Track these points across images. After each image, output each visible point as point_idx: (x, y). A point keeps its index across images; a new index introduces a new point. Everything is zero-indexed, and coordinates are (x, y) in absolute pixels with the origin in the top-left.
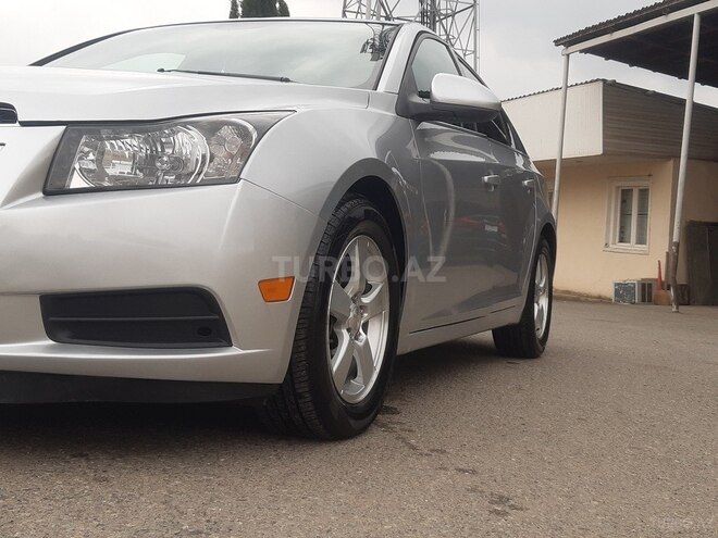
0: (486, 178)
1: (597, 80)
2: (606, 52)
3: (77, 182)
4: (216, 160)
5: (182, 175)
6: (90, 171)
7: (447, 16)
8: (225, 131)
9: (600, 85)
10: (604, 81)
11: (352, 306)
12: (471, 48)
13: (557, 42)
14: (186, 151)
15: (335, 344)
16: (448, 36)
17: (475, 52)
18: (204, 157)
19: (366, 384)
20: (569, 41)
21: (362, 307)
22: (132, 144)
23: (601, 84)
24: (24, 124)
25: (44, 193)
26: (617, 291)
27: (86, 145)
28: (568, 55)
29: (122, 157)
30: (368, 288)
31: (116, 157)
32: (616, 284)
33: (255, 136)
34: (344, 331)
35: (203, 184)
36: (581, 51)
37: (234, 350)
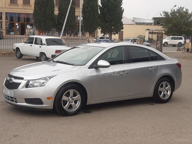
11: (70, 99)
24: (24, 80)
25: (26, 88)
34: (68, 102)
37: (44, 105)
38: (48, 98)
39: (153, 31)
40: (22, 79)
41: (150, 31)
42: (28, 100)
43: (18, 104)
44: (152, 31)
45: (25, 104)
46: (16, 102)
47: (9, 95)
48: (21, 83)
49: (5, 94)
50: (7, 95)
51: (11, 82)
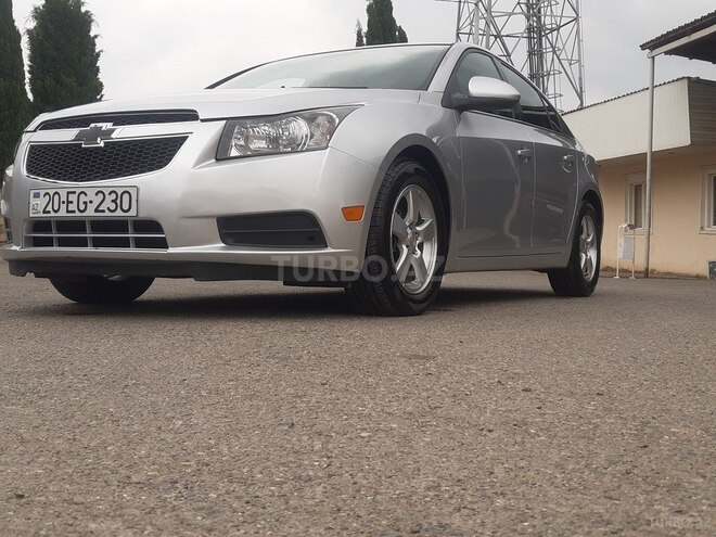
0: (519, 152)
1: (683, 78)
2: (690, 51)
3: (234, 153)
4: (315, 137)
5: (294, 146)
6: (242, 146)
7: (552, 30)
8: (320, 120)
9: (685, 83)
10: (689, 78)
11: (409, 231)
12: (576, 57)
13: (643, 47)
14: (297, 132)
15: (397, 255)
16: (554, 48)
17: (579, 61)
18: (307, 136)
19: (423, 283)
20: (652, 45)
21: (416, 234)
22: (265, 129)
23: (686, 81)
24: (202, 121)
25: (217, 160)
26: (711, 270)
27: (238, 133)
28: (653, 58)
29: (260, 138)
30: (420, 222)
31: (256, 138)
32: (710, 263)
33: (337, 121)
34: (404, 247)
35: (307, 150)
36: (666, 53)
37: (329, 250)
38: (349, 213)
40: (189, 115)
42: (236, 227)
43: (171, 251)
45: (215, 248)
46: (163, 244)
47: (96, 210)
48: (185, 138)
49: (52, 214)
50: (78, 214)
51: (102, 145)
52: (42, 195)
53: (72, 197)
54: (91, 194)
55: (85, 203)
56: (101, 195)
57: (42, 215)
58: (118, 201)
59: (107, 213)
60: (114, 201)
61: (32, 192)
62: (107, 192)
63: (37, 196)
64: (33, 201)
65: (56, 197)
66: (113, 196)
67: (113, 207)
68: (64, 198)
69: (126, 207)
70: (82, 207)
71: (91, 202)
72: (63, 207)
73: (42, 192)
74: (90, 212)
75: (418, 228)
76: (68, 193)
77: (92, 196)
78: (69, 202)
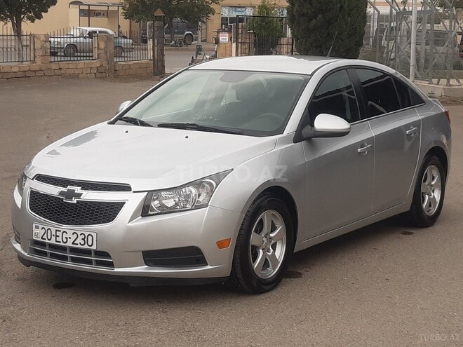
0: (359, 150)
11: (265, 239)
19: (274, 269)
21: (271, 238)
24: (134, 192)
25: (142, 216)
33: (215, 185)
34: (261, 251)
35: (196, 209)
37: (209, 267)
38: (221, 244)
39: (92, 8)
40: (126, 188)
41: (82, 7)
42: (152, 257)
43: (116, 270)
44: (87, 8)
45: (142, 269)
46: (111, 265)
47: (73, 243)
48: (124, 203)
49: (47, 241)
50: (62, 244)
51: (75, 202)
52: (40, 228)
53: (58, 233)
54: (70, 233)
55: (66, 238)
56: (75, 235)
57: (40, 239)
58: (86, 239)
59: (79, 246)
60: (83, 239)
61: (34, 225)
62: (79, 233)
63: (37, 227)
64: (35, 231)
65: (49, 231)
66: (83, 236)
67: (83, 243)
68: (54, 233)
69: (90, 243)
70: (65, 240)
71: (70, 238)
72: (54, 238)
73: (41, 227)
74: (69, 244)
75: (272, 235)
76: (56, 231)
77: (70, 235)
78: (57, 236)
